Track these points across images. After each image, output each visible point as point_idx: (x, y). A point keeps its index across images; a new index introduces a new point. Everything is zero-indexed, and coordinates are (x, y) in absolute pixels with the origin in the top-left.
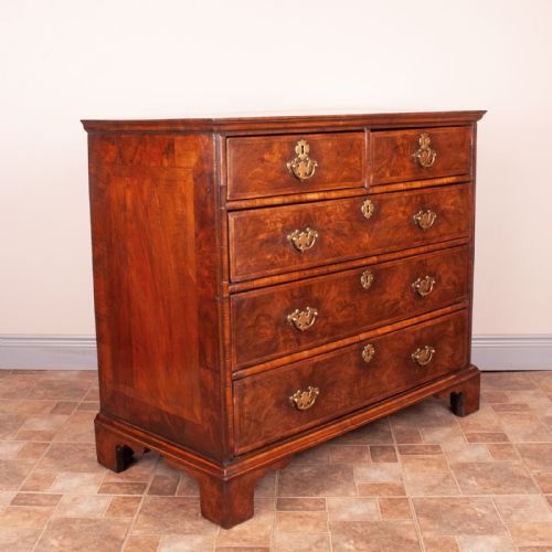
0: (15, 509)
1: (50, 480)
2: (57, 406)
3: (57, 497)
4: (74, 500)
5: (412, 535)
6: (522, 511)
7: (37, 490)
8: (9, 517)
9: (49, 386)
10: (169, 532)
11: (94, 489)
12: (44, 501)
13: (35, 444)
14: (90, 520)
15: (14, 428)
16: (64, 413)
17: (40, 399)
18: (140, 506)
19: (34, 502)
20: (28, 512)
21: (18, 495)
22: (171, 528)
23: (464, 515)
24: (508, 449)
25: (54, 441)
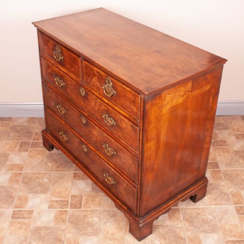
1: (26, 200)
2: (21, 146)
3: (31, 212)
4: (39, 214)
5: (182, 234)
6: (226, 217)
7: (22, 207)
8: (12, 227)
9: (14, 128)
10: (82, 235)
11: (45, 206)
12: (26, 215)
13: (15, 174)
14: (48, 228)
15: (4, 162)
16: (25, 151)
17: (13, 140)
18: (68, 217)
19: (21, 216)
20: (20, 223)
21: (14, 211)
22: (83, 232)
23: (203, 220)
24: (219, 173)
25: (23, 172)
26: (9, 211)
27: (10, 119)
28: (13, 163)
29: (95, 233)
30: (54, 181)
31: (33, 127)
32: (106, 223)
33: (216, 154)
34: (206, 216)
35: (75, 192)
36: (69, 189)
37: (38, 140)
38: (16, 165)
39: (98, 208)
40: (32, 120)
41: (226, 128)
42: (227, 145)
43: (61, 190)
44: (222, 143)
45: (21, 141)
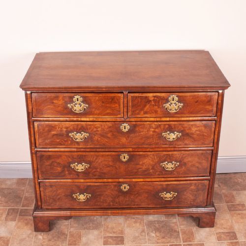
2: (8, 214)
16: (12, 220)
37: (28, 206)
40: (21, 181)
44: (241, 208)
45: (8, 208)
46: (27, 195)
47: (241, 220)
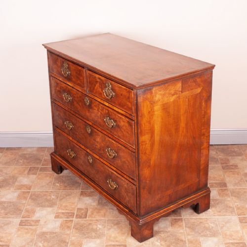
0: (22, 228)
1: (34, 212)
2: (30, 170)
3: (38, 221)
4: (45, 222)
5: (183, 238)
6: (228, 225)
7: (29, 218)
8: (20, 232)
9: (24, 157)
10: (86, 238)
11: (53, 216)
12: (33, 223)
13: (24, 192)
14: (53, 233)
15: (13, 183)
16: (33, 174)
17: (22, 165)
18: (73, 225)
19: (29, 224)
20: (27, 229)
21: (21, 221)
22: (87, 236)
23: (205, 227)
24: (226, 191)
25: (32, 190)
26: (17, 221)
27: (19, 148)
28: (22, 183)
29: (99, 236)
30: (61, 198)
31: (43, 155)
32: (109, 229)
33: (226, 176)
34: (208, 224)
35: (81, 206)
36: (76, 204)
37: (47, 166)
38: (24, 186)
39: (102, 218)
40: (41, 149)
41: (240, 154)
42: (238, 169)
43: (68, 204)
44: (233, 167)
45: (29, 166)
46: (46, 158)
47: (233, 175)
